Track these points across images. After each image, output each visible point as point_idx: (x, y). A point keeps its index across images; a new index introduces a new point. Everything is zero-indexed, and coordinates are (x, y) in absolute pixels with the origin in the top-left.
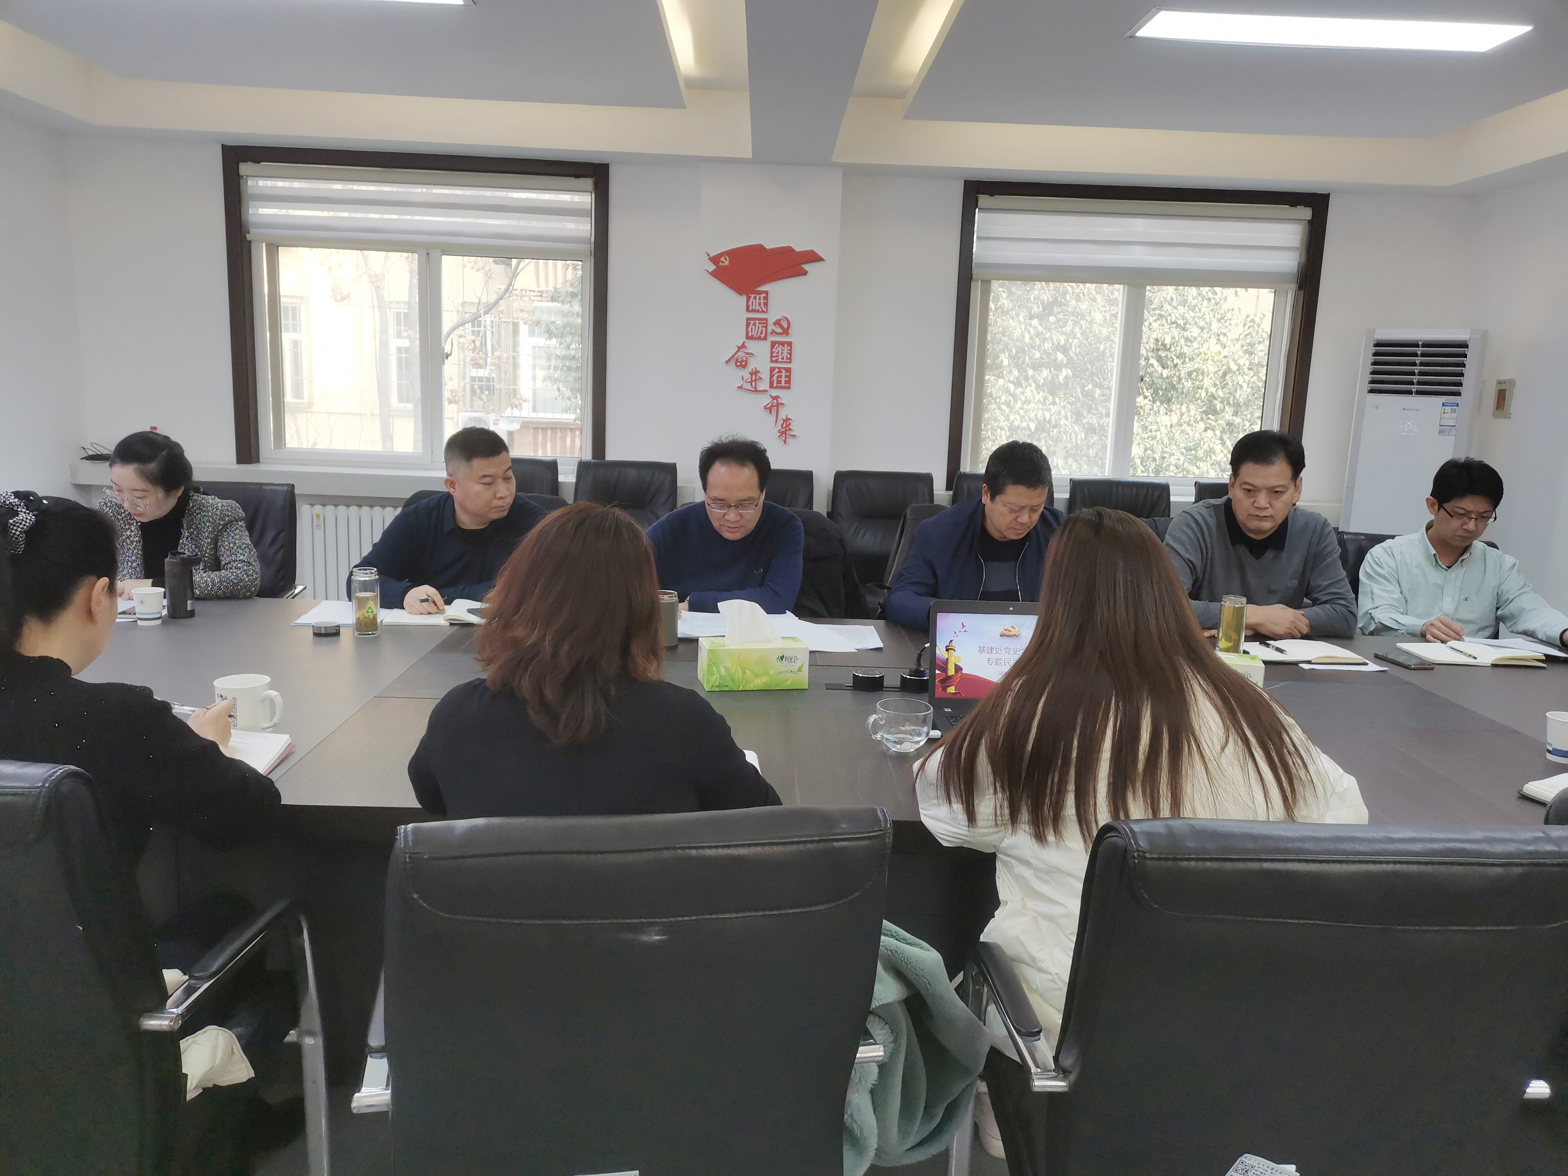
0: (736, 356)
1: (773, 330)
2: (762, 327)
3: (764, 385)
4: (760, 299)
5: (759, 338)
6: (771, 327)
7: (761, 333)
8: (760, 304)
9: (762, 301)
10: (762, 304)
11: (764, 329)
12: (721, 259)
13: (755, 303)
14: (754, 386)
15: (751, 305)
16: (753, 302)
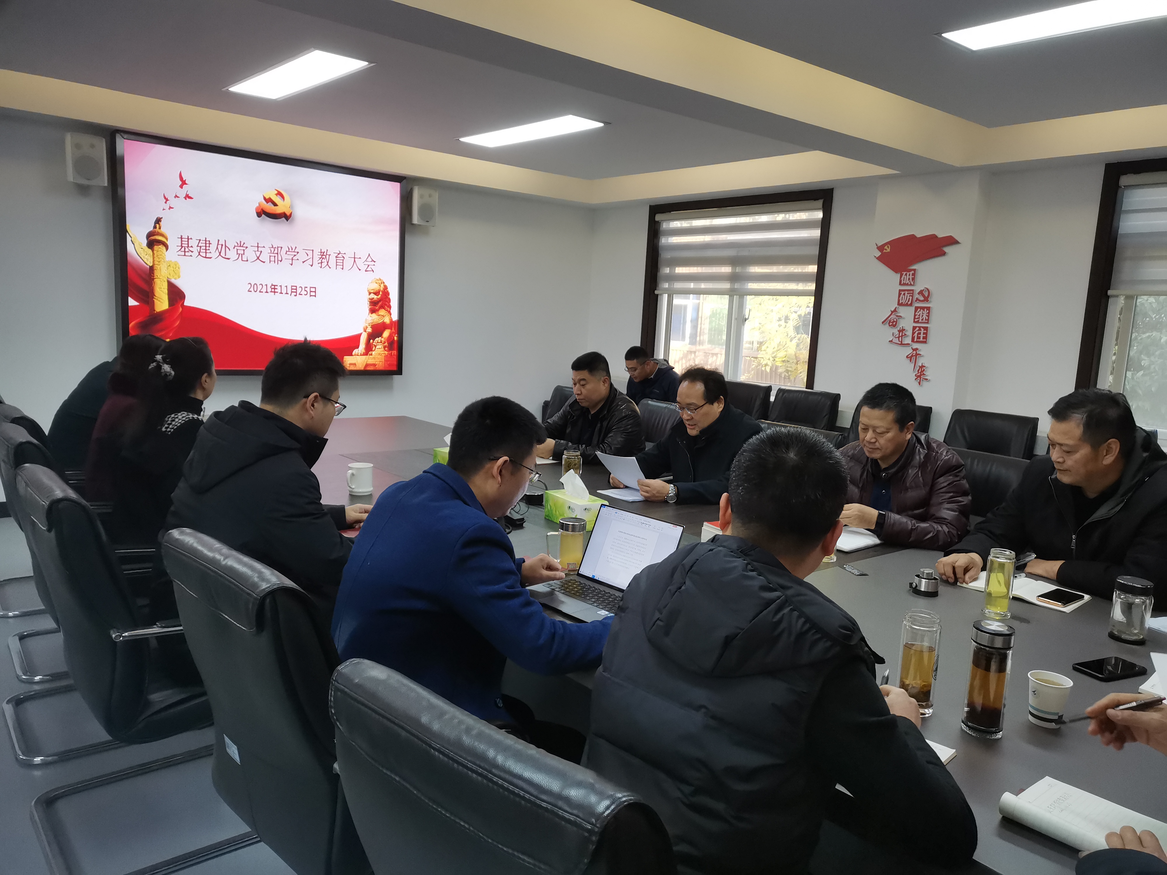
0: (889, 319)
1: (917, 298)
2: (910, 296)
3: (908, 340)
4: (909, 275)
5: (907, 305)
6: (916, 296)
7: (909, 301)
8: (909, 279)
9: (911, 277)
10: (911, 279)
11: (911, 298)
12: (885, 248)
13: (906, 278)
14: (900, 340)
15: (903, 280)
16: (904, 278)
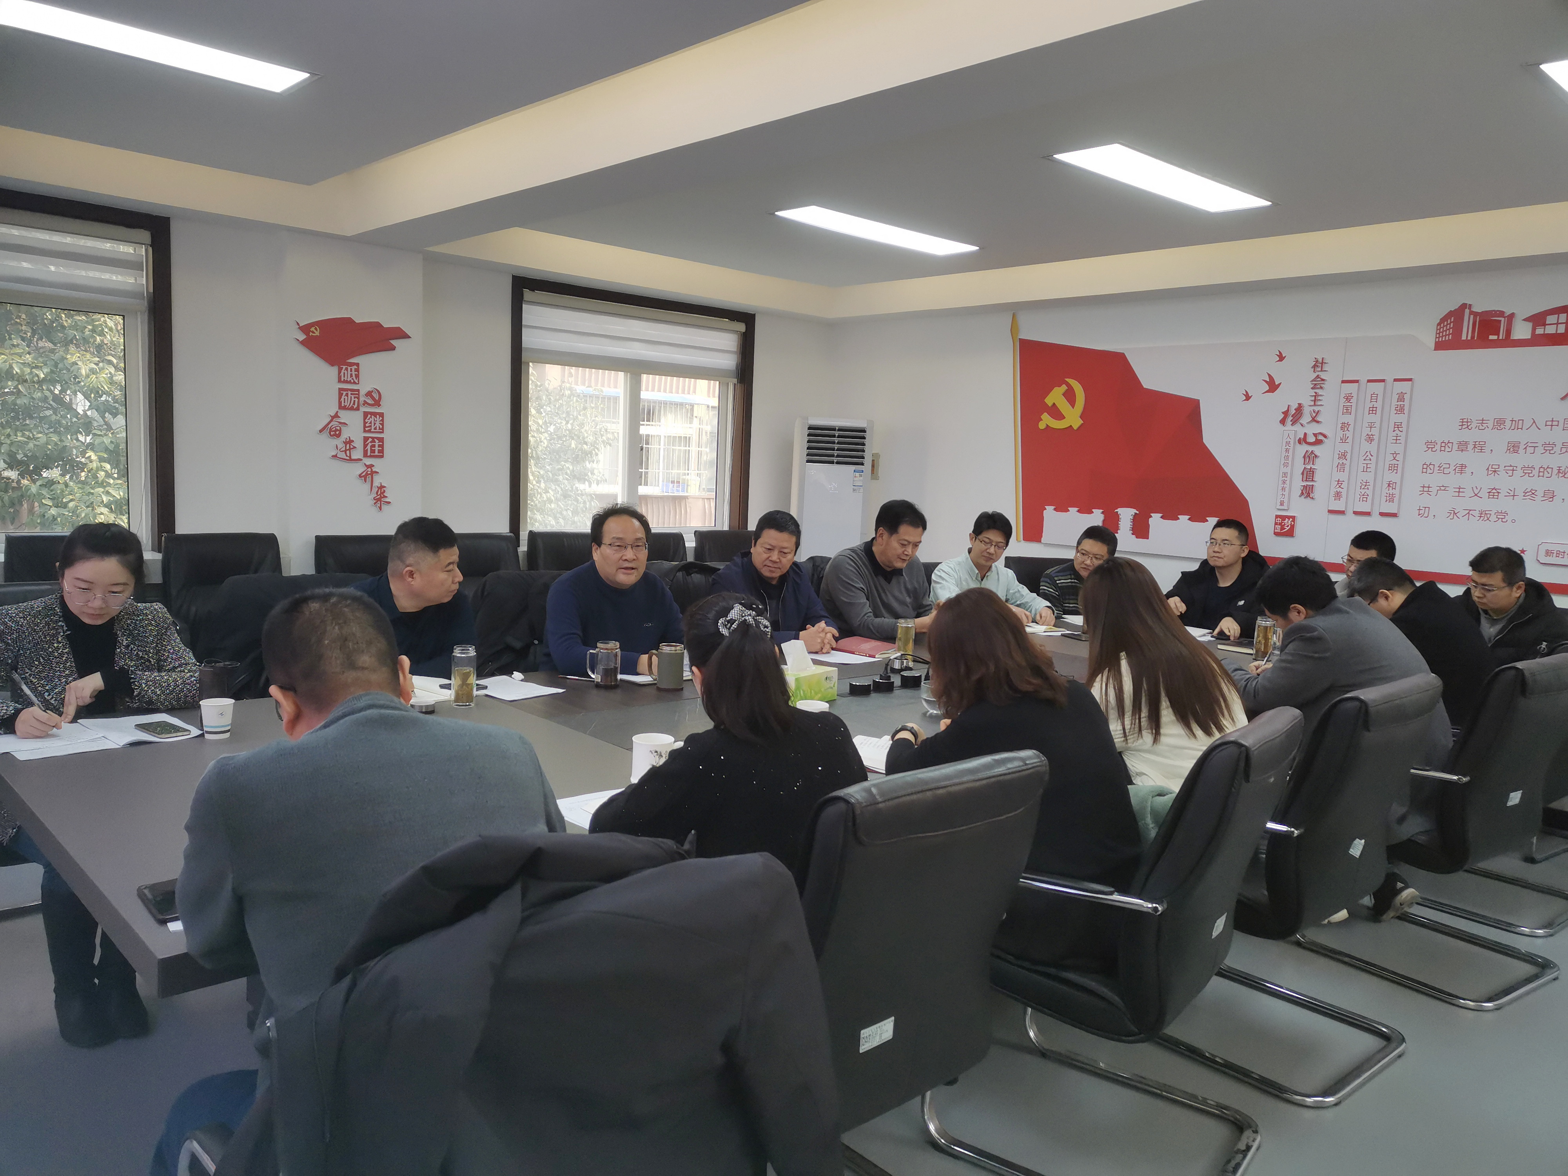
0: (330, 426)
1: (365, 401)
2: (355, 397)
3: (357, 454)
4: (351, 371)
5: (352, 409)
6: (362, 399)
7: (354, 404)
8: (351, 375)
9: (354, 373)
10: (354, 375)
11: (356, 400)
12: (311, 329)
13: (347, 374)
14: (348, 455)
15: (342, 376)
16: (344, 373)
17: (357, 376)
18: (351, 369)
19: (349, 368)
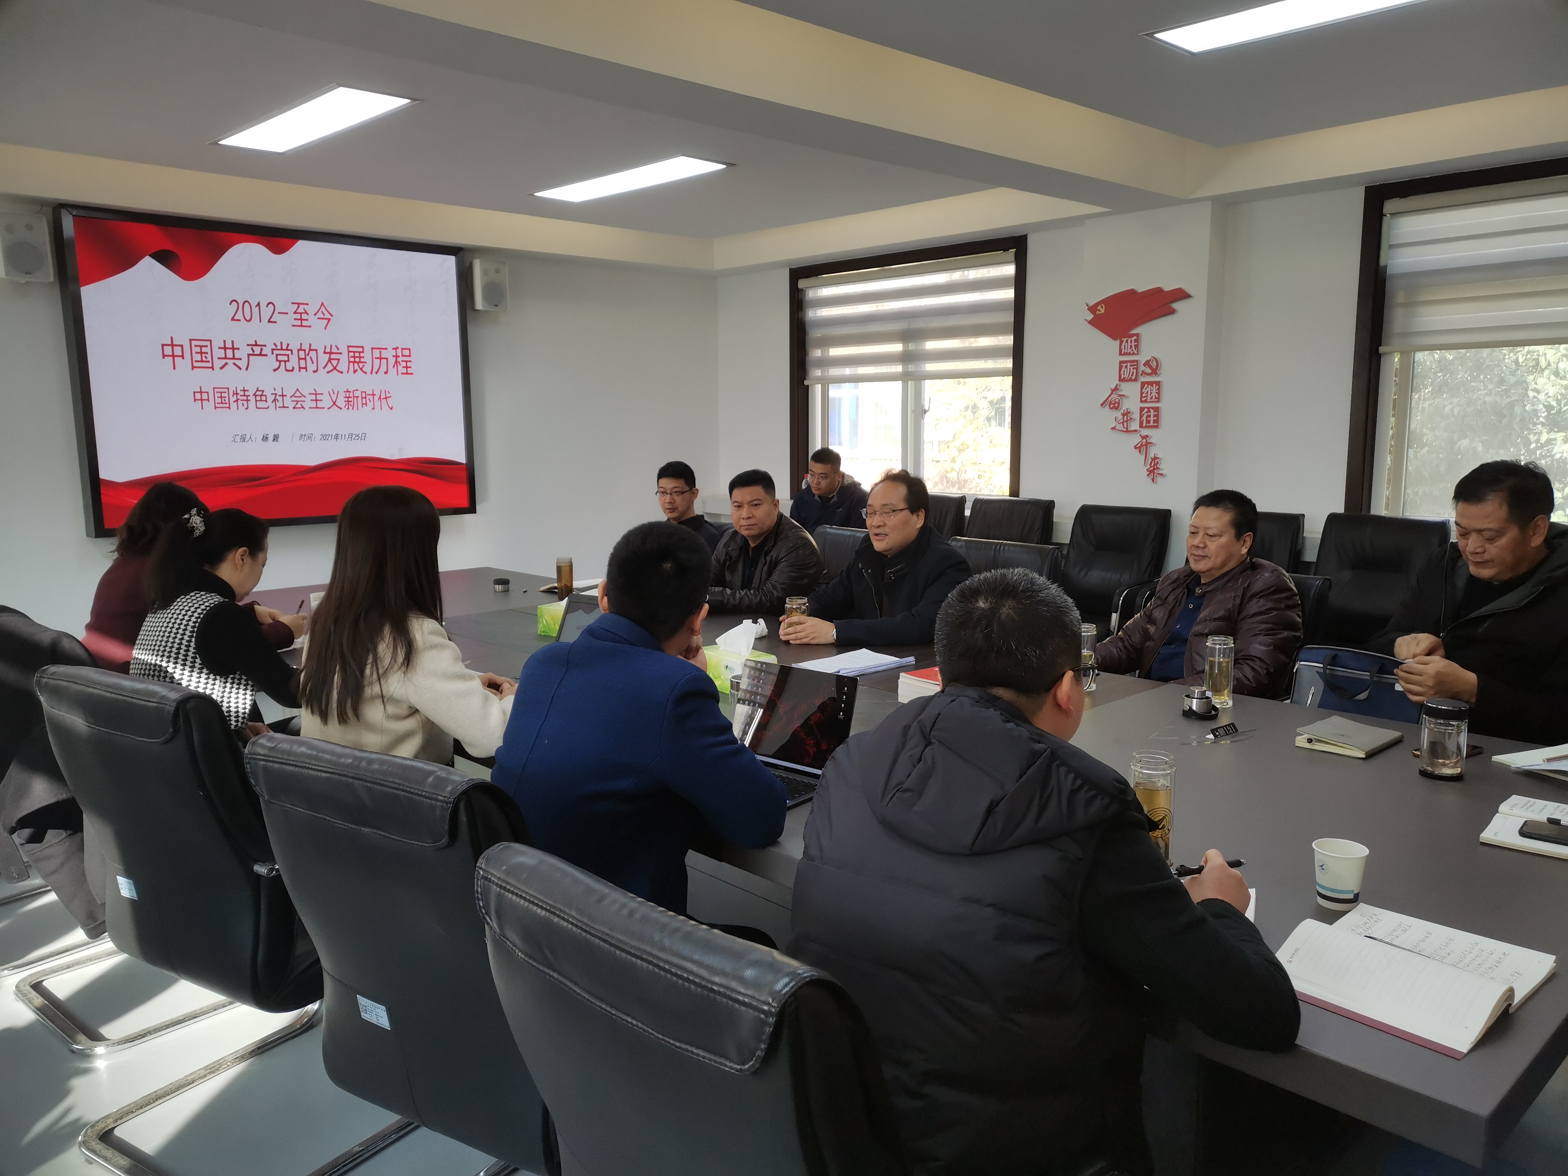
0: (1110, 399)
1: (1142, 371)
2: (1133, 369)
3: (1135, 426)
4: (1131, 342)
5: (1130, 380)
6: (1142, 368)
7: (1132, 375)
10: (1133, 346)
11: (1135, 371)
12: (1098, 308)
13: (1127, 346)
14: (1125, 426)
15: (1123, 349)
17: (1136, 347)
18: (1131, 341)
19: (1129, 340)
